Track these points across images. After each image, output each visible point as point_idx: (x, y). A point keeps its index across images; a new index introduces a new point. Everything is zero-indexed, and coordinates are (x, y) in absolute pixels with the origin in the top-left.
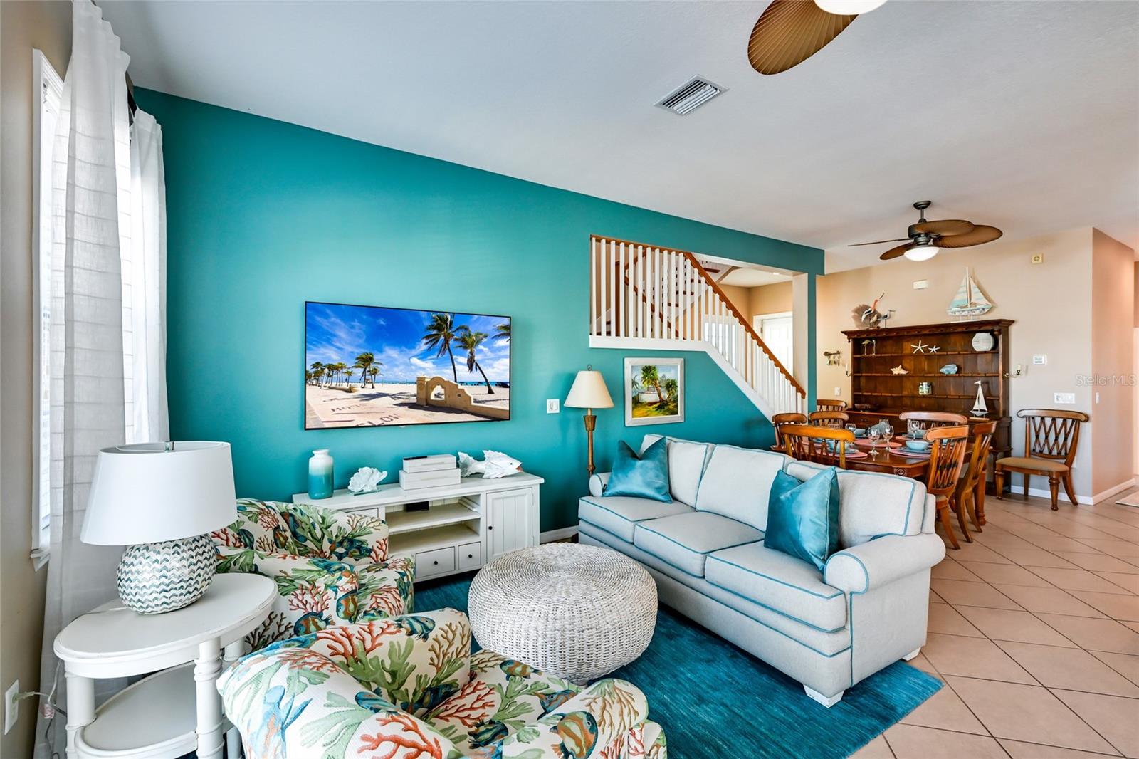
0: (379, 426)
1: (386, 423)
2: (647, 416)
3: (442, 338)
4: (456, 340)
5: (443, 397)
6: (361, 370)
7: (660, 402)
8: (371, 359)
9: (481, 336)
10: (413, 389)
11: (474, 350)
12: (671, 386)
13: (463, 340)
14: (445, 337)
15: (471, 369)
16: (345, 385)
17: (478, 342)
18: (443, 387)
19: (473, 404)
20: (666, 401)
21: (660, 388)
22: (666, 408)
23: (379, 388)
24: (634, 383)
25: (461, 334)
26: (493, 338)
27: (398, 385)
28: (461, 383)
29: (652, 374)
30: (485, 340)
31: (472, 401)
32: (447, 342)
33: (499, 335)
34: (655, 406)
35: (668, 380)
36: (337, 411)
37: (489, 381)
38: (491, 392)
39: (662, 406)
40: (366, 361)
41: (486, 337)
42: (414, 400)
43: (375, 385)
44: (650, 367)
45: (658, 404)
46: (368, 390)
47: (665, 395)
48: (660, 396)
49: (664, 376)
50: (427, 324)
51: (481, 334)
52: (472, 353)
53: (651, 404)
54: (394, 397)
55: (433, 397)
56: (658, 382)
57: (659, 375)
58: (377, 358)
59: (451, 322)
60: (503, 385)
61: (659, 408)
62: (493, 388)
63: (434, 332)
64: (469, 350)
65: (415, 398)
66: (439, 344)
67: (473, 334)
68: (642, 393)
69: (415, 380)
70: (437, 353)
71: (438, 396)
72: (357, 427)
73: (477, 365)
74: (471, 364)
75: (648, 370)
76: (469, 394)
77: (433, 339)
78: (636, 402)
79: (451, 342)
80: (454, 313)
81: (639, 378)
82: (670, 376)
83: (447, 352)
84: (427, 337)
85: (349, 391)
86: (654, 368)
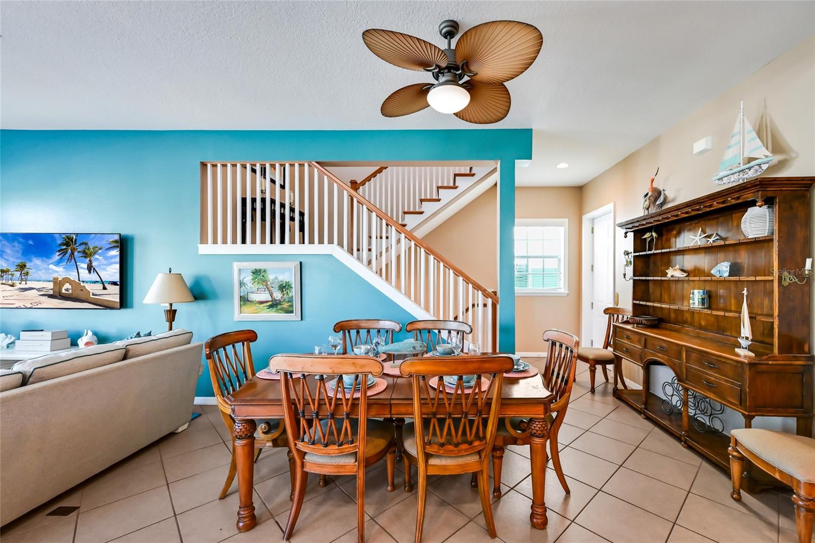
0: (30, 308)
1: (34, 307)
2: (257, 313)
3: (69, 251)
4: (79, 252)
5: (70, 291)
6: (19, 273)
7: (272, 301)
8: (25, 266)
9: (97, 249)
10: (50, 285)
11: (92, 259)
12: (284, 287)
13: (84, 252)
14: (71, 250)
15: (90, 272)
16: (10, 282)
17: (95, 253)
18: (70, 284)
19: (91, 296)
20: (279, 300)
21: (272, 289)
22: (279, 307)
23: (30, 284)
24: (241, 284)
25: (81, 248)
26: (106, 250)
27: (41, 282)
28: (83, 282)
29: (263, 276)
30: (100, 251)
31: (91, 294)
32: (72, 253)
33: (111, 248)
34: (265, 304)
35: (281, 281)
36: (6, 298)
37: (103, 280)
38: (105, 288)
39: (274, 305)
40: (22, 267)
41: (100, 249)
42: (51, 292)
43: (28, 282)
44: (260, 270)
45: (270, 303)
46: (23, 286)
47: (278, 295)
48: (271, 296)
49: (276, 278)
50: (59, 242)
51: (97, 247)
52: (90, 261)
53: (262, 303)
54: (39, 290)
55: (63, 291)
56: (269, 283)
57: (271, 277)
58: (28, 265)
59: (76, 240)
60: (115, 283)
61: (271, 306)
62: (107, 285)
63: (64, 247)
64: (88, 259)
65: (52, 291)
66: (67, 255)
67: (91, 247)
68: (252, 293)
69: (52, 279)
70: (66, 261)
71: (67, 290)
72: (17, 308)
73: (94, 269)
74: (90, 268)
75: (256, 272)
76: (89, 290)
77: (64, 252)
78: (244, 300)
79: (76, 253)
80: (77, 234)
81: (248, 278)
82: (284, 277)
83: (73, 260)
84: (59, 251)
85: (12, 286)
86: (265, 271)
